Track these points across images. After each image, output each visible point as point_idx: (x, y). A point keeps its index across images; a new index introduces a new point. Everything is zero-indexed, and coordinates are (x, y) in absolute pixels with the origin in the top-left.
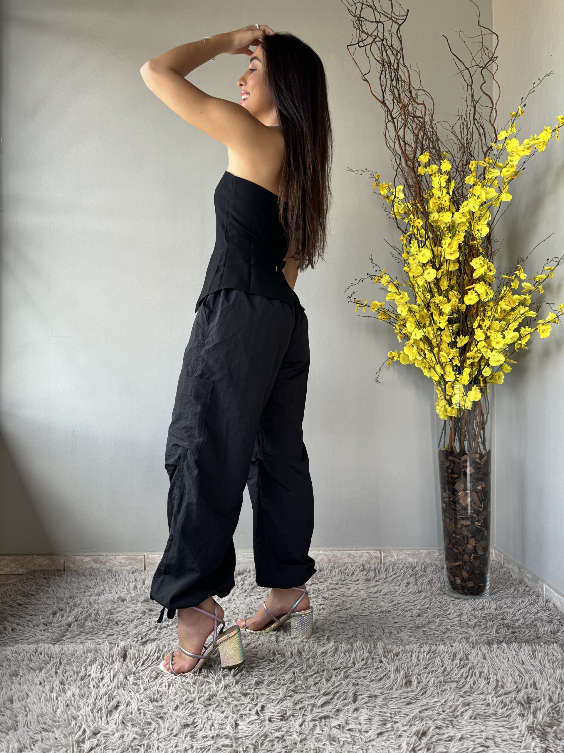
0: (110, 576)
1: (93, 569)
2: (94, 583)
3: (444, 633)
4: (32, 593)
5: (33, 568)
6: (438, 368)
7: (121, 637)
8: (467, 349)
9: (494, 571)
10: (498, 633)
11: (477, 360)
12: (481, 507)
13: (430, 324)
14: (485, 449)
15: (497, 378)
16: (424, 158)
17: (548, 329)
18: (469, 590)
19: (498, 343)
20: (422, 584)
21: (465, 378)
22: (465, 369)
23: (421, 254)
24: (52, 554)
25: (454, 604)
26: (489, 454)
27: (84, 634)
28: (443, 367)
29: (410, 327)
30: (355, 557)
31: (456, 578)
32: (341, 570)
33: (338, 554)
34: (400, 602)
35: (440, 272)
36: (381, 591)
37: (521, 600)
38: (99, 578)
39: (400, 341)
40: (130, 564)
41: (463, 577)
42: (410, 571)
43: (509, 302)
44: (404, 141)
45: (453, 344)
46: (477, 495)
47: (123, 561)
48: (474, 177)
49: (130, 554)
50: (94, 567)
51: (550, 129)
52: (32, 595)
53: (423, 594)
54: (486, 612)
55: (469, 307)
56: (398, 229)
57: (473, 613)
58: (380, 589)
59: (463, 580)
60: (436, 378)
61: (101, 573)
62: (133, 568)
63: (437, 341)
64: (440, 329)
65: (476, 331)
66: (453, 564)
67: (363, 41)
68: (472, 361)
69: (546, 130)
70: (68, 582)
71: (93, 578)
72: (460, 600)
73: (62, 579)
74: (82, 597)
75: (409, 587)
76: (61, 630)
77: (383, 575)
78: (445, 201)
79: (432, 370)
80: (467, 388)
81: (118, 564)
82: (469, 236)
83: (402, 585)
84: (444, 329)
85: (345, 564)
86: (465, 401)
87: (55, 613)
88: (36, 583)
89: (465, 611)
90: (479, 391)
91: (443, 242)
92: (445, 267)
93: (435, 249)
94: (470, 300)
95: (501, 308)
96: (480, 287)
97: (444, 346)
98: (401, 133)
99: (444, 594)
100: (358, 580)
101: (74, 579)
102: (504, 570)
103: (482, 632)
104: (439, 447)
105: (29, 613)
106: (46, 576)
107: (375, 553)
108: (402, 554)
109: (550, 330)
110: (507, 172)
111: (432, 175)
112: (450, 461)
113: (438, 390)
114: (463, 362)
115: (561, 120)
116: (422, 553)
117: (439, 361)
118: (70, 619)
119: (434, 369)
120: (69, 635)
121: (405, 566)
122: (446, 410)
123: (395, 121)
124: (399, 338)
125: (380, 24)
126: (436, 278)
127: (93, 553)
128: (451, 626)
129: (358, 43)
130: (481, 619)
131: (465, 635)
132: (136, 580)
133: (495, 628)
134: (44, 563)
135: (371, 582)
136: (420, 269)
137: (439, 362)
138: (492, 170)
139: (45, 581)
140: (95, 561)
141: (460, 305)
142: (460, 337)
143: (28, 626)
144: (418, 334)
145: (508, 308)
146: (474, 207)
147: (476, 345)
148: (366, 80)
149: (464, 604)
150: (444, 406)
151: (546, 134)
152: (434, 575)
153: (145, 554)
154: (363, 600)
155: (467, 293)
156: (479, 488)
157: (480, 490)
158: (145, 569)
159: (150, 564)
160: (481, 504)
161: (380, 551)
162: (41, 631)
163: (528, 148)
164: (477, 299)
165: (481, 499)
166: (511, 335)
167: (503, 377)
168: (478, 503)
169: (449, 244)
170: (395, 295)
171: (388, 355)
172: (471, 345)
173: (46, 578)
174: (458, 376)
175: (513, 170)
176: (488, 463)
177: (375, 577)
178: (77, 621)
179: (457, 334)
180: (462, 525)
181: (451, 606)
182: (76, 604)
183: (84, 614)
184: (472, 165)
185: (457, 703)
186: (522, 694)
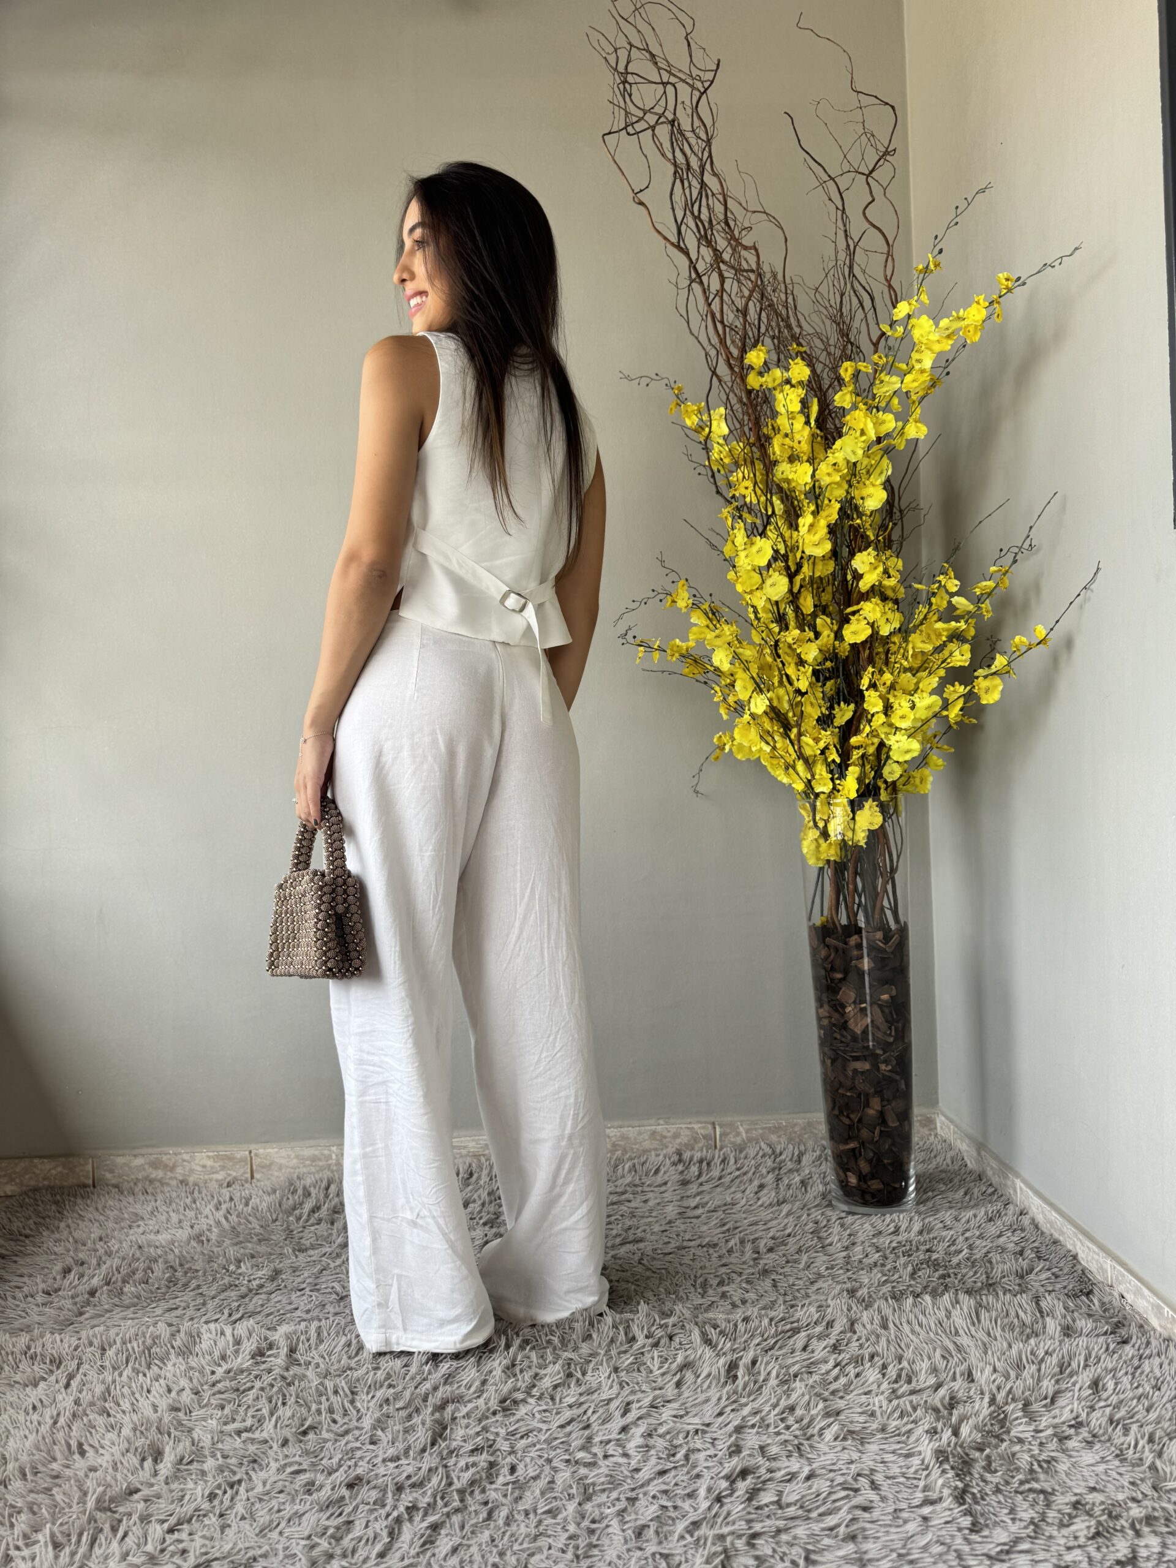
0: (183, 1194)
1: (151, 1182)
2: (149, 1209)
3: (812, 1283)
4: (28, 1232)
5: (33, 1183)
6: (800, 766)
7: (190, 1313)
8: (854, 728)
9: (935, 1157)
10: (914, 1279)
11: (871, 750)
12: (890, 1035)
13: (781, 682)
14: (897, 920)
15: (918, 781)
16: (756, 357)
17: (995, 687)
18: (873, 1196)
19: (903, 717)
20: (789, 1186)
21: (850, 786)
22: (850, 769)
23: (755, 549)
24: (67, 1155)
25: (842, 1226)
26: (903, 931)
27: (119, 1309)
28: (809, 764)
29: (743, 689)
30: (665, 1137)
31: (849, 1174)
32: (634, 1166)
33: (631, 1132)
34: (738, 1224)
35: (798, 579)
36: (707, 1203)
37: (971, 1213)
38: (160, 1197)
39: (725, 717)
40: (223, 1168)
41: (861, 1173)
42: (769, 1163)
43: (929, 637)
44: (722, 322)
45: (825, 721)
46: (882, 1012)
47: (209, 1163)
48: (851, 392)
49: (221, 1148)
50: (153, 1176)
51: (985, 300)
52: (27, 1236)
53: (786, 1208)
54: (900, 1238)
55: (853, 646)
56: (718, 497)
57: (875, 1241)
58: (705, 1200)
59: (862, 1178)
60: (799, 786)
61: (166, 1189)
62: (229, 1175)
63: (794, 715)
64: (798, 692)
65: (866, 694)
66: (842, 1147)
67: (632, 124)
68: (861, 751)
69: (978, 303)
70: (100, 1207)
71: (149, 1197)
72: (856, 1217)
73: (89, 1202)
74: (123, 1237)
75: (762, 1193)
76: (75, 1304)
77: (716, 1173)
78: (799, 442)
79: (791, 770)
80: (855, 805)
81: (199, 1169)
82: (849, 508)
83: (747, 1192)
84: (806, 693)
85: (645, 1151)
86: (853, 830)
87: (67, 1271)
88: (38, 1213)
89: (862, 1239)
90: (878, 809)
91: (801, 521)
92: (806, 570)
93: (787, 534)
94: (854, 633)
95: (913, 648)
96: (871, 610)
97: (809, 724)
98: (716, 306)
99: (830, 1205)
100: (665, 1183)
101: (111, 1203)
102: (952, 1153)
103: (884, 1278)
104: (810, 919)
105: (19, 1272)
106: (58, 1197)
107: (703, 1128)
108: (756, 1129)
109: (1001, 688)
110: (914, 382)
111: (775, 389)
112: (828, 946)
113: (805, 809)
114: (845, 753)
115: (1004, 281)
116: (796, 1125)
117: (801, 753)
118: (95, 1282)
119: (794, 768)
120: (90, 1311)
121: (761, 1153)
122: (818, 846)
123: (705, 279)
124: (722, 711)
125: (669, 87)
126: (790, 591)
127: (150, 1150)
128: (827, 1268)
129: (625, 128)
130: (888, 1252)
131: (849, 1285)
132: (231, 1199)
133: (910, 1268)
134: (54, 1172)
135: (690, 1186)
136: (757, 578)
137: (801, 756)
138: (887, 378)
139: (54, 1207)
140: (155, 1165)
141: (837, 643)
142: (839, 705)
143: (14, 1298)
144: (759, 705)
145: (929, 647)
146: (854, 453)
147: (869, 721)
148: (641, 203)
149: (862, 1225)
150: (816, 840)
151: (979, 311)
152: (813, 1169)
153: (252, 1147)
154: (670, 1222)
155: (848, 621)
156: (885, 997)
157: (886, 1002)
158: (252, 1177)
159: (263, 1167)
160: (890, 1028)
161: (714, 1124)
162: (37, 1305)
163: (948, 337)
164: (869, 632)
165: (890, 1019)
166: (927, 702)
167: (931, 779)
168: (884, 1026)
169: (812, 526)
170: (705, 631)
171: (715, 740)
172: (859, 723)
173: (56, 1203)
174: (837, 782)
175: (926, 377)
176: (902, 946)
177: (700, 1175)
178: (108, 1284)
179: (832, 702)
180: (855, 1071)
181: (836, 1229)
182: (111, 1252)
183: (123, 1271)
184: (846, 370)
185: (814, 1412)
186: (942, 1392)
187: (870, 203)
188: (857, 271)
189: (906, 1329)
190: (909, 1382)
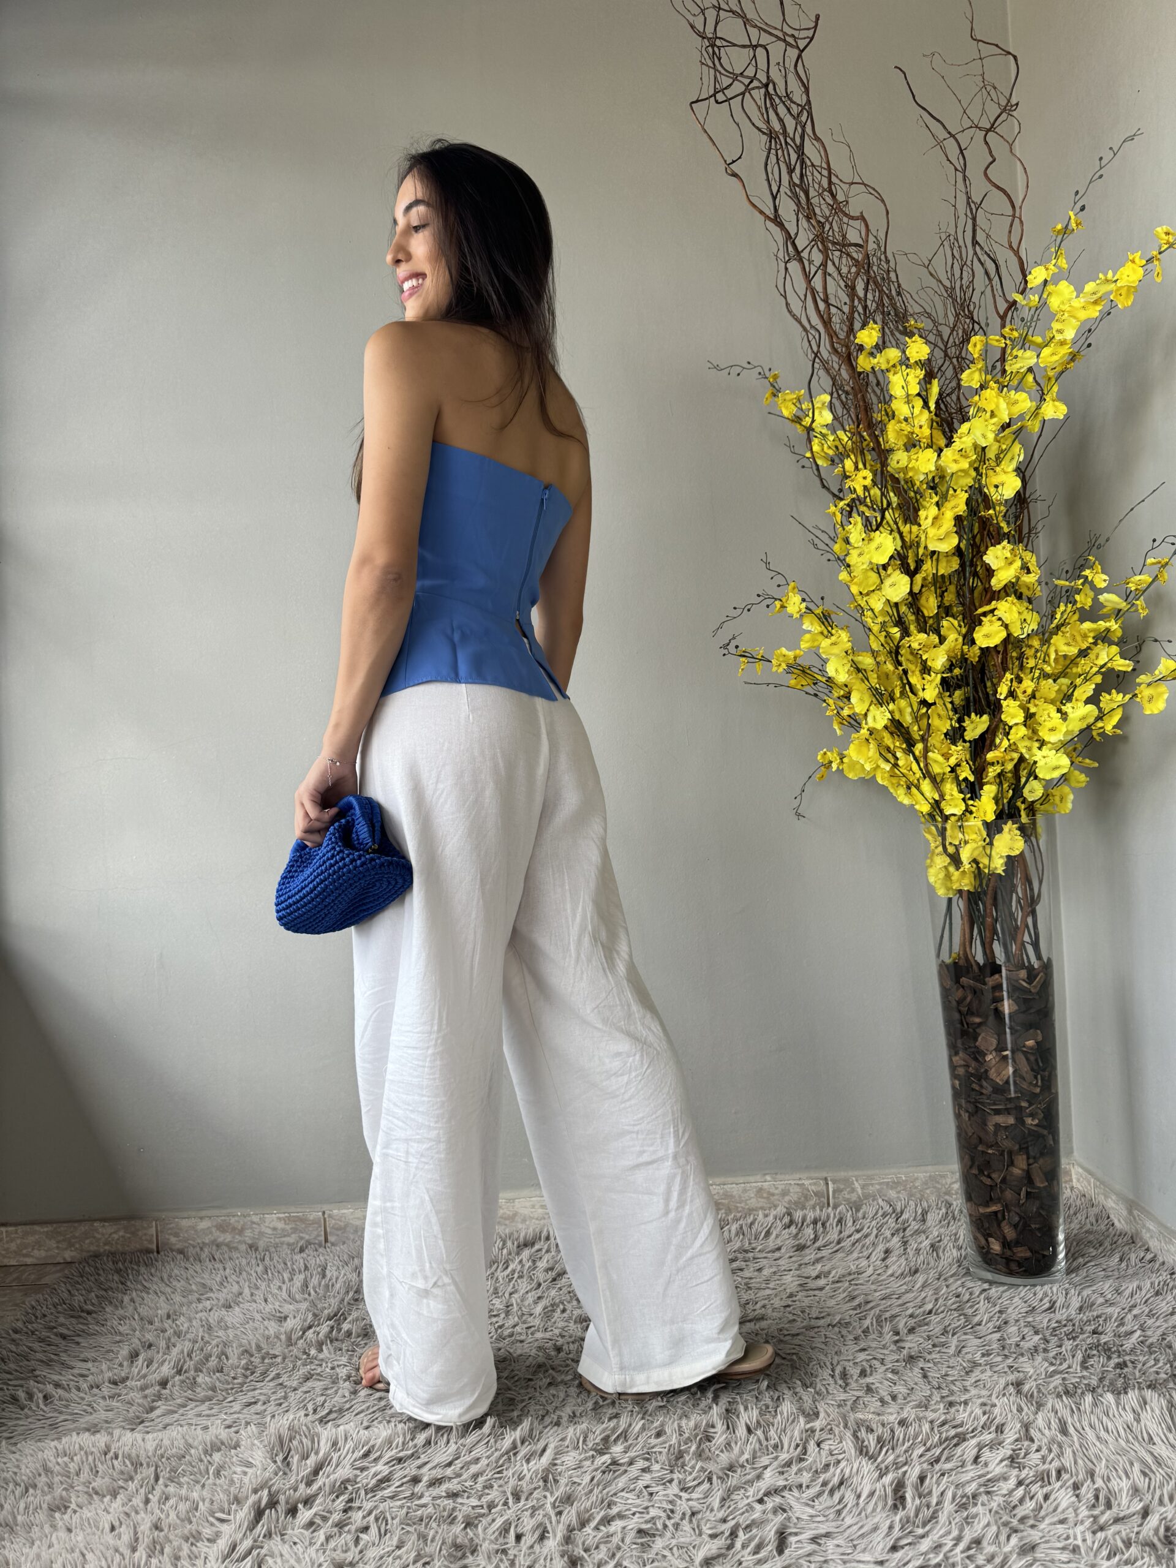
0: (254, 1262)
1: (218, 1246)
2: (218, 1279)
3: (967, 1373)
4: (90, 1307)
5: (93, 1248)
6: (926, 786)
7: (271, 1408)
8: (988, 742)
9: (1075, 1214)
10: (1087, 1368)
11: (1010, 766)
12: (1036, 1085)
13: (903, 694)
14: (1039, 957)
15: (1057, 799)
16: (868, 336)
17: (1160, 694)
18: (1020, 1265)
19: (1052, 730)
20: (918, 1251)
21: (987, 806)
22: (985, 787)
23: (874, 545)
24: (131, 1218)
25: (988, 1299)
26: (1047, 967)
27: (194, 1404)
28: (936, 782)
29: (859, 702)
30: (773, 1195)
31: (990, 1239)
32: (741, 1228)
33: (735, 1190)
34: (870, 1298)
35: (918, 578)
36: (829, 1272)
37: (1135, 1285)
38: (229, 1265)
39: (839, 732)
40: (295, 1230)
41: (1004, 1237)
42: (891, 1222)
43: (1074, 638)
44: (826, 300)
45: (955, 735)
46: (1028, 1059)
47: (280, 1225)
48: (980, 370)
49: (293, 1209)
50: (220, 1240)
51: (1141, 258)
52: (89, 1313)
53: (920, 1279)
54: (1058, 1316)
55: (985, 651)
56: (824, 490)
57: (1030, 1319)
58: (826, 1269)
59: (1005, 1244)
60: (925, 808)
61: (235, 1255)
62: (302, 1238)
63: (920, 729)
64: (924, 703)
65: (1004, 703)
66: (982, 1210)
67: (722, 90)
68: (998, 769)
69: (1133, 261)
70: (165, 1277)
71: (218, 1265)
72: (1002, 1289)
73: (153, 1271)
74: (192, 1315)
75: (889, 1261)
76: (146, 1397)
77: (833, 1235)
78: (921, 427)
79: (914, 790)
80: (992, 829)
81: (270, 1231)
82: (978, 498)
83: (873, 1258)
84: (934, 704)
85: (751, 1211)
86: (990, 857)
87: (134, 1356)
88: (99, 1285)
89: (1014, 1316)
90: (1018, 832)
91: (922, 514)
92: (928, 567)
93: (905, 529)
94: (987, 636)
95: (1056, 651)
96: (1008, 609)
97: (937, 739)
98: (817, 282)
99: (968, 1273)
100: (779, 1249)
101: (176, 1271)
102: (1095, 1210)
103: (1052, 1368)
104: (938, 955)
105: (82, 1356)
106: (120, 1265)
107: (815, 1184)
108: (872, 1185)
109: (1166, 696)
110: (1051, 357)
111: (888, 370)
112: (963, 987)
113: (930, 833)
114: (980, 771)
115: (1163, 236)
116: (917, 1179)
117: (928, 771)
118: (166, 1370)
119: (918, 788)
120: (162, 1407)
121: (880, 1213)
122: (948, 876)
123: (805, 254)
124: (836, 727)
125: (760, 52)
126: (911, 593)
127: (216, 1212)
128: (983, 1355)
129: (714, 95)
130: (1048, 1333)
131: (1012, 1377)
132: (306, 1268)
133: (1079, 1356)
134: (116, 1236)
135: (807, 1251)
136: (874, 577)
137: (927, 774)
138: (1020, 353)
139: (116, 1278)
140: (222, 1228)
141: (966, 647)
142: (969, 716)
143: (78, 1389)
144: (879, 718)
145: (1073, 651)
146: (984, 436)
147: (1007, 734)
148: (735, 175)
149: (1011, 1299)
150: (946, 867)
151: (1134, 271)
152: (942, 1230)
153: (325, 1207)
154: (791, 1296)
155: (980, 623)
156: (1030, 1043)
157: (1031, 1048)
158: (326, 1240)
159: (337, 1229)
160: (1036, 1077)
161: (826, 1179)
162: (104, 1398)
163: (1095, 303)
164: (1004, 634)
165: (1035, 1067)
166: (1080, 712)
167: (1071, 797)
168: (1029, 1076)
169: (935, 518)
170: (820, 638)
171: (819, 757)
172: (994, 735)
173: (118, 1271)
174: (971, 802)
175: (1065, 350)
176: (1046, 986)
177: (816, 1239)
178: (179, 1372)
179: (963, 712)
180: (997, 1126)
181: (983, 1305)
182: (180, 1332)
183: (197, 1357)
184: (975, 345)
185: (1007, 1549)
186: (1153, 1521)
187: (991, 163)
188: (981, 237)
189: (1090, 1435)
190: (1109, 1506)
